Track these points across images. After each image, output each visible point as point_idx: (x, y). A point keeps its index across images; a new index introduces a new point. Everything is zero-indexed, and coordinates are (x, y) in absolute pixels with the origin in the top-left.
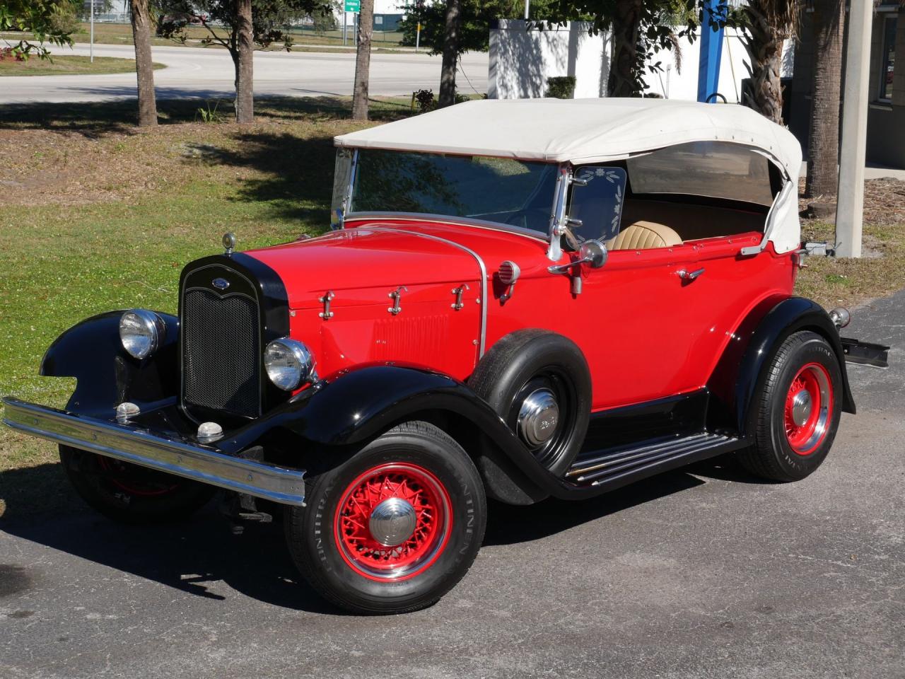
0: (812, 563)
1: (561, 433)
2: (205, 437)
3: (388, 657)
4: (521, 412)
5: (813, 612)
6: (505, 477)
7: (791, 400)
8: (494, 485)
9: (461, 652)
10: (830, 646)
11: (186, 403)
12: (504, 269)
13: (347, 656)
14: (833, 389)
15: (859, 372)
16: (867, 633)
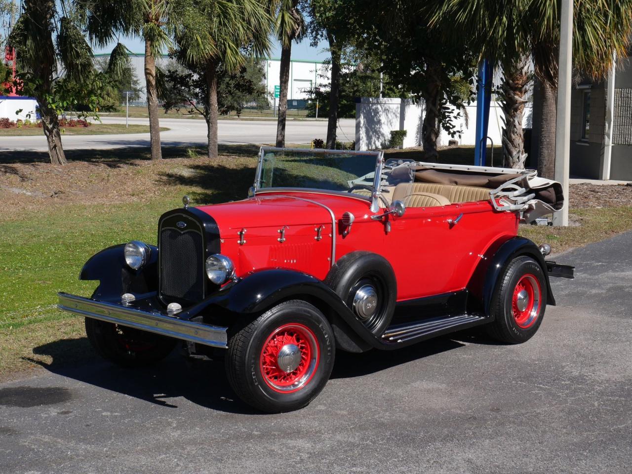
0: (525, 386)
1: (379, 311)
2: (171, 311)
3: (275, 435)
4: (355, 299)
5: (523, 411)
6: (345, 336)
7: (516, 296)
8: (340, 340)
9: (316, 433)
10: (532, 428)
11: (162, 295)
12: (345, 217)
13: (251, 434)
14: (541, 290)
15: (562, 287)
16: (554, 422)
